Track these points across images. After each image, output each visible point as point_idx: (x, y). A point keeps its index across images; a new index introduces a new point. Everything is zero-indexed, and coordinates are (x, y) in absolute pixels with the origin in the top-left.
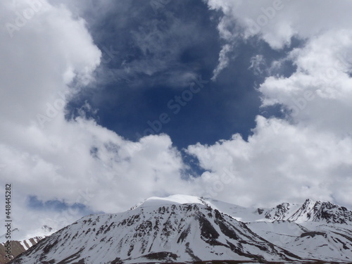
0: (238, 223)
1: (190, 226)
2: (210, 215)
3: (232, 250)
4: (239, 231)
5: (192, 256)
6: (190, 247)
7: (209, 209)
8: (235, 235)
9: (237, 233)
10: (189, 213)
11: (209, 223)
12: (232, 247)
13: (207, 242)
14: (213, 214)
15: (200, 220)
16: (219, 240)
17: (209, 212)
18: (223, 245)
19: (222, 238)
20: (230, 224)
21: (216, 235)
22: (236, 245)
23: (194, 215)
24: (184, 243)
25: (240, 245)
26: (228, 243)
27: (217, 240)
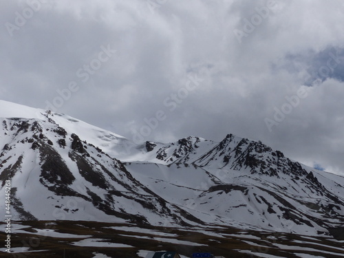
0: (111, 161)
1: (20, 158)
2: (62, 143)
3: (95, 204)
4: (110, 174)
5: (21, 211)
6: (18, 195)
7: (62, 132)
8: (103, 180)
9: (107, 177)
10: (22, 135)
11: (59, 157)
12: (95, 200)
13: (51, 189)
14: (68, 140)
15: (41, 149)
16: (73, 187)
17: (62, 138)
18: (79, 195)
19: (80, 184)
20: (97, 163)
21: (69, 178)
22: (103, 198)
23: (30, 141)
25: (109, 197)
26: (89, 193)
27: (69, 186)
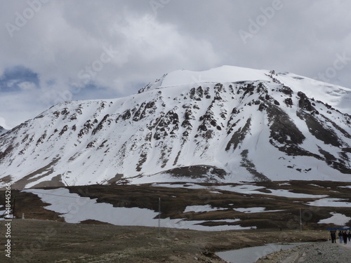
0: (342, 118)
1: (249, 120)
2: (289, 102)
3: (329, 163)
4: (343, 131)
5: (254, 172)
6: (250, 157)
7: (288, 91)
8: (336, 138)
9: (339, 134)
10: (249, 98)
11: (286, 117)
12: (329, 158)
13: (281, 149)
14: (295, 99)
15: (268, 110)
16: (304, 146)
17: (288, 97)
18: (311, 154)
19: (311, 143)
20: (327, 120)
21: (299, 137)
22: (337, 156)
23: (257, 103)
24: (238, 151)
25: (344, 155)
26: (321, 151)
27: (300, 146)
